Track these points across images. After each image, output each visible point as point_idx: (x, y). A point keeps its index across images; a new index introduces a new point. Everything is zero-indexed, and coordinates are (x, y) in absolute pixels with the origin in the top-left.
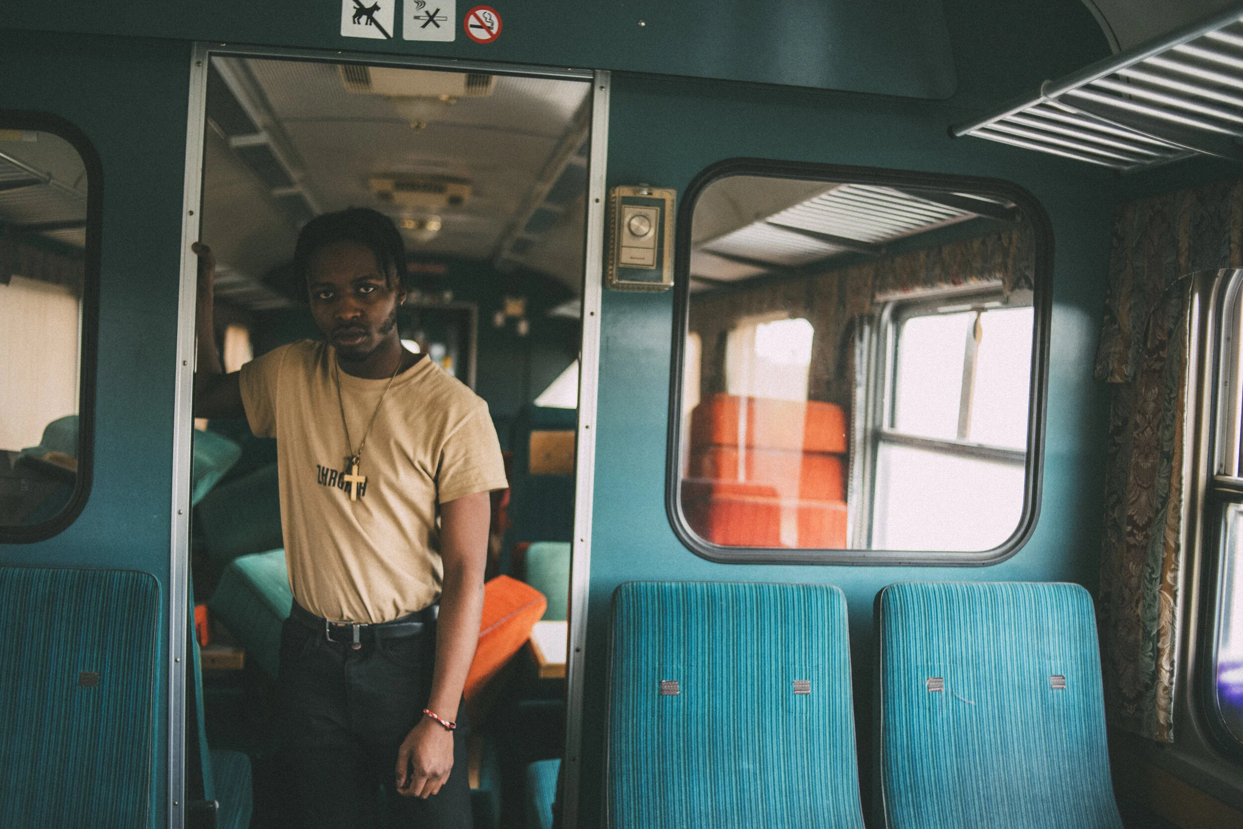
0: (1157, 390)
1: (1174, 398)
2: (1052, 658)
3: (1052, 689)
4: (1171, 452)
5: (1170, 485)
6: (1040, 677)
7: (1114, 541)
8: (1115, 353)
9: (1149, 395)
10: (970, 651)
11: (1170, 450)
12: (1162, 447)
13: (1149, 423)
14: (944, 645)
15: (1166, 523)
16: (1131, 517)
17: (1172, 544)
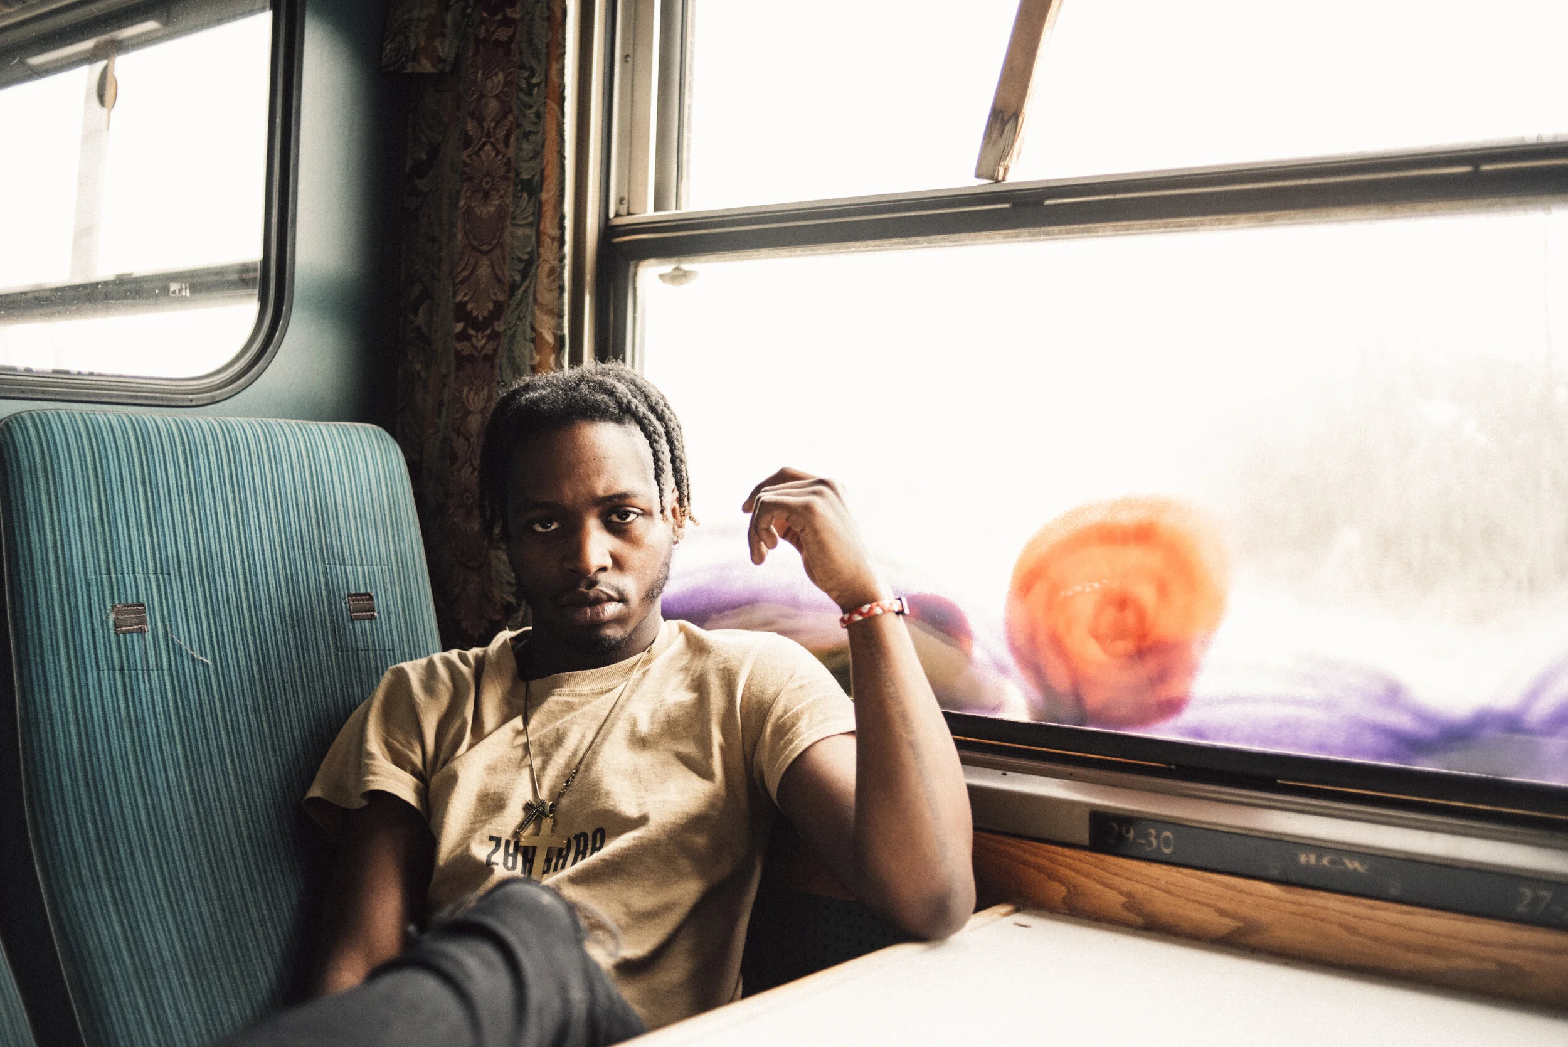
0: (501, 76)
1: (538, 85)
2: (348, 561)
3: (352, 620)
4: (537, 178)
5: (539, 234)
6: (328, 598)
7: (418, 367)
8: (419, 20)
9: (489, 84)
10: (194, 548)
11: (534, 176)
12: (518, 174)
13: (489, 135)
14: (141, 534)
15: (535, 300)
16: (462, 306)
17: (550, 338)
